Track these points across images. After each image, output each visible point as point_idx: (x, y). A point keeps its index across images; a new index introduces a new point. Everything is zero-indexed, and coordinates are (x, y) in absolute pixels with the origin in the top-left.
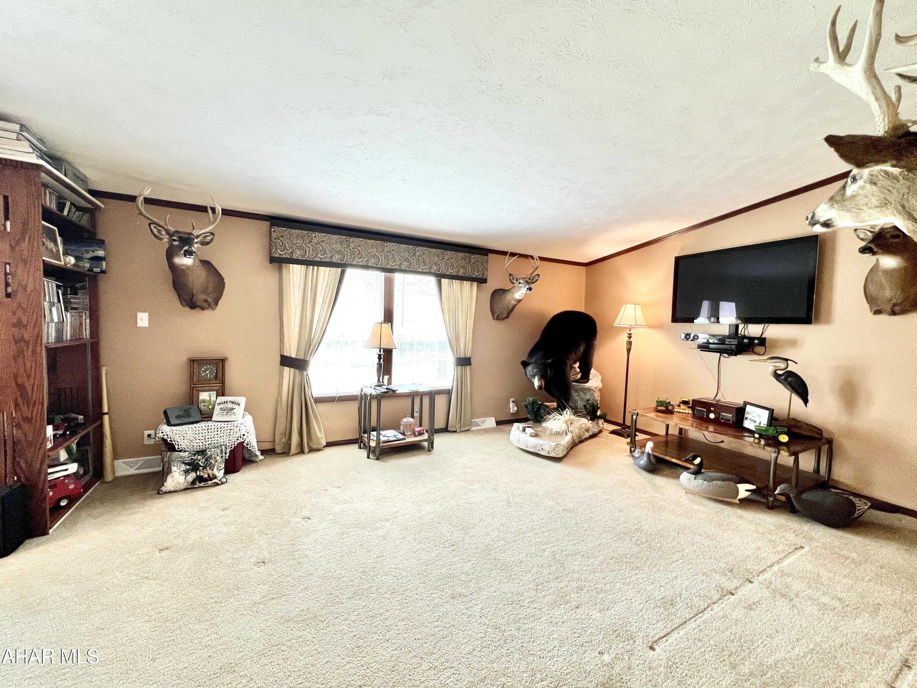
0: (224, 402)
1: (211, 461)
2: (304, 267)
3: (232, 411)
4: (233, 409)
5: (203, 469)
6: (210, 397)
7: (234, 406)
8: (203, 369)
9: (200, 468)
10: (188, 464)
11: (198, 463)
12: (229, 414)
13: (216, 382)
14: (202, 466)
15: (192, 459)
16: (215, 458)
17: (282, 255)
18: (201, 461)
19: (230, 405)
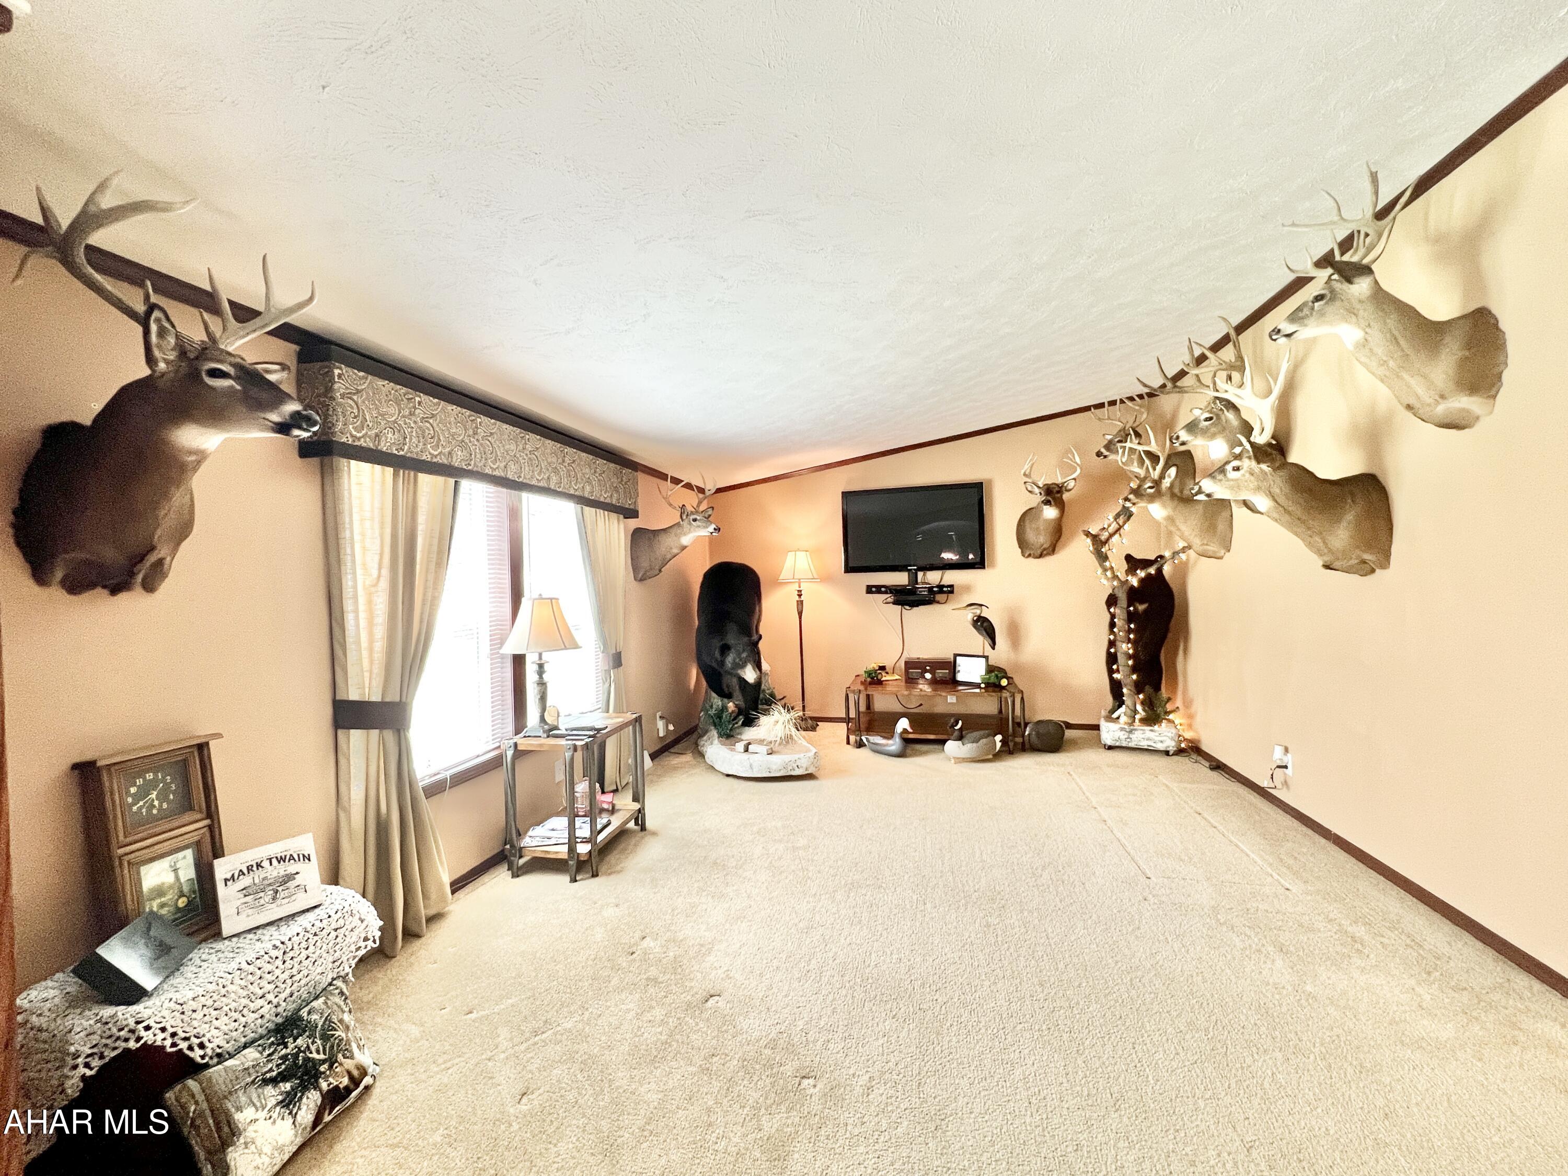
0: (250, 869)
1: (337, 1033)
2: (389, 471)
3: (291, 884)
4: (290, 877)
5: (331, 1067)
6: (175, 871)
7: (292, 868)
8: (133, 790)
9: (322, 1069)
10: (283, 1077)
11: (307, 1060)
12: (281, 895)
13: (187, 817)
14: (324, 1062)
15: (284, 1058)
16: (341, 1021)
17: (359, 439)
18: (313, 1048)
19: (275, 871)
